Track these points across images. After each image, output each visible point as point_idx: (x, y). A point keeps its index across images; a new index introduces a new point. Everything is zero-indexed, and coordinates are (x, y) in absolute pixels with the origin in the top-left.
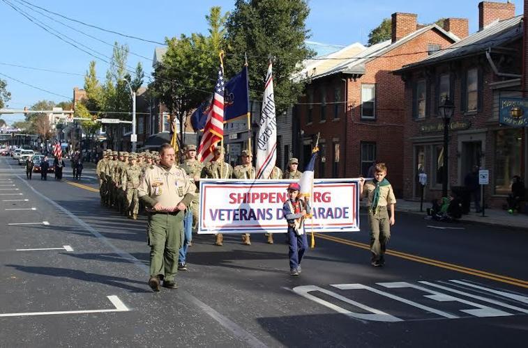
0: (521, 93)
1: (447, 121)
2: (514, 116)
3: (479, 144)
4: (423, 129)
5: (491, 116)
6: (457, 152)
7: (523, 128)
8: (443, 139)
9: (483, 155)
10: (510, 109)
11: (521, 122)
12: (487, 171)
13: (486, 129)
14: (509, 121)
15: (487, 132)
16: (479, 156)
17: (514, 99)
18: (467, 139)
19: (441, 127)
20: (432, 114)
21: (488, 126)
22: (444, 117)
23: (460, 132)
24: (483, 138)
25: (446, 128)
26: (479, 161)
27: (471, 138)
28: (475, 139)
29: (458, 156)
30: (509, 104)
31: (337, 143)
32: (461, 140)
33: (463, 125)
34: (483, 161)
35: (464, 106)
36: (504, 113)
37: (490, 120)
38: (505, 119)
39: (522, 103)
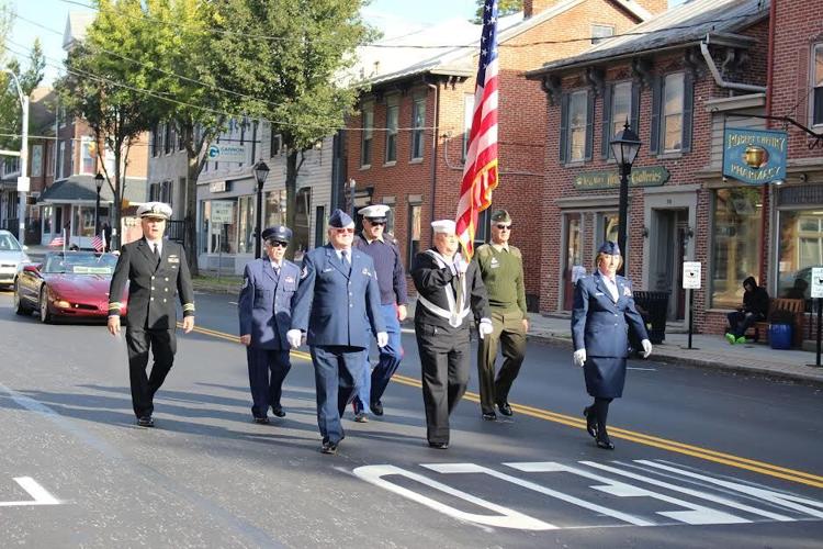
0: (764, 121)
1: (626, 168)
2: (750, 163)
3: (683, 213)
4: (579, 183)
5: (707, 161)
6: (643, 226)
7: (766, 185)
8: (618, 203)
9: (691, 234)
10: (743, 149)
11: (762, 176)
12: (699, 264)
13: (698, 187)
14: (741, 172)
15: (698, 192)
16: (683, 235)
17: (748, 130)
18: (662, 204)
19: (614, 179)
20: (597, 156)
21: (697, 181)
22: (620, 161)
23: (647, 190)
24: (690, 202)
25: (625, 182)
26: (682, 244)
27: (670, 201)
28: (678, 203)
29: (646, 234)
30: (741, 140)
31: (418, 204)
32: (650, 204)
33: (656, 177)
34: (690, 245)
35: (657, 143)
36: (732, 156)
37: (706, 168)
38: (733, 168)
39: (764, 140)
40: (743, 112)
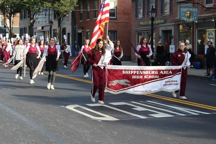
0: (192, 4)
1: (153, 19)
2: (188, 16)
3: (170, 31)
4: (141, 24)
5: (177, 16)
6: (159, 35)
7: (193, 22)
8: (150, 29)
9: (173, 37)
10: (185, 13)
11: (191, 20)
12: (174, 46)
13: (174, 24)
14: (185, 19)
15: (174, 25)
16: (171, 38)
17: (187, 7)
18: (164, 29)
19: (150, 22)
20: (146, 16)
21: (175, 22)
22: (151, 17)
23: (160, 25)
24: (172, 28)
25: (152, 23)
26: (171, 40)
27: (166, 28)
28: (169, 28)
29: (160, 38)
30: (185, 10)
32: (161, 29)
33: (162, 21)
34: (173, 40)
35: (162, 12)
36: (182, 14)
37: (176, 18)
38: (183, 18)
39: (191, 9)
40: (185, 2)
